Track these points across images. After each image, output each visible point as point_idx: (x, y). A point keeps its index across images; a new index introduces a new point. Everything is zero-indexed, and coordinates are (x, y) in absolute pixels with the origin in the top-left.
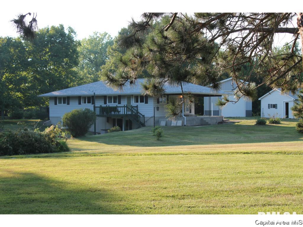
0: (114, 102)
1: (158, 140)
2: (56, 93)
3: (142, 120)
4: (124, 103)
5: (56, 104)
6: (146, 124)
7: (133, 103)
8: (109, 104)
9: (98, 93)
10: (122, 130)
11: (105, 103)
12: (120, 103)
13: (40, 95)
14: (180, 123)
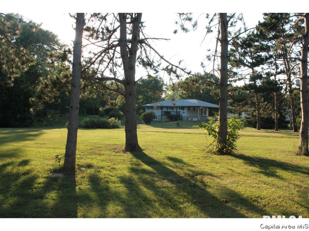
0: (171, 109)
1: (178, 126)
2: (148, 105)
3: (181, 117)
4: (175, 110)
5: (148, 109)
6: (183, 119)
7: (178, 110)
8: (169, 110)
9: (163, 105)
10: (170, 121)
11: (167, 110)
12: (173, 110)
13: (142, 106)
14: (196, 119)
